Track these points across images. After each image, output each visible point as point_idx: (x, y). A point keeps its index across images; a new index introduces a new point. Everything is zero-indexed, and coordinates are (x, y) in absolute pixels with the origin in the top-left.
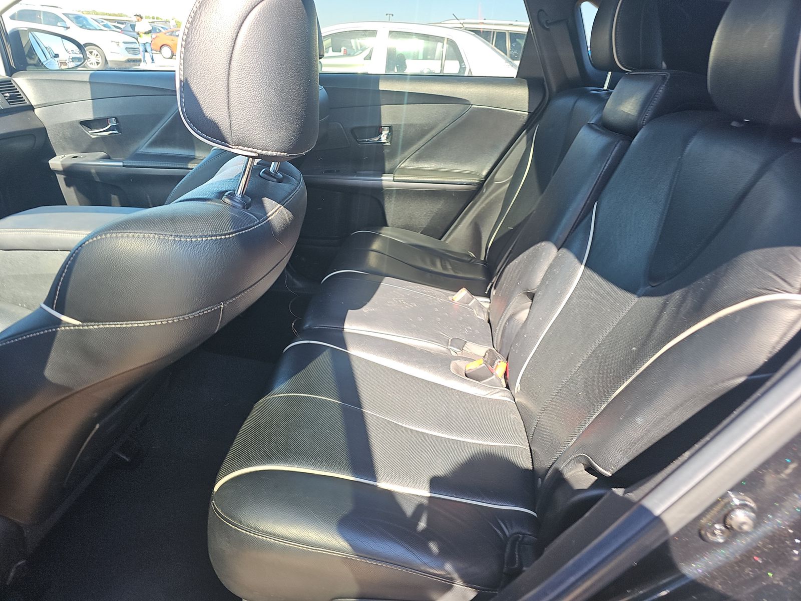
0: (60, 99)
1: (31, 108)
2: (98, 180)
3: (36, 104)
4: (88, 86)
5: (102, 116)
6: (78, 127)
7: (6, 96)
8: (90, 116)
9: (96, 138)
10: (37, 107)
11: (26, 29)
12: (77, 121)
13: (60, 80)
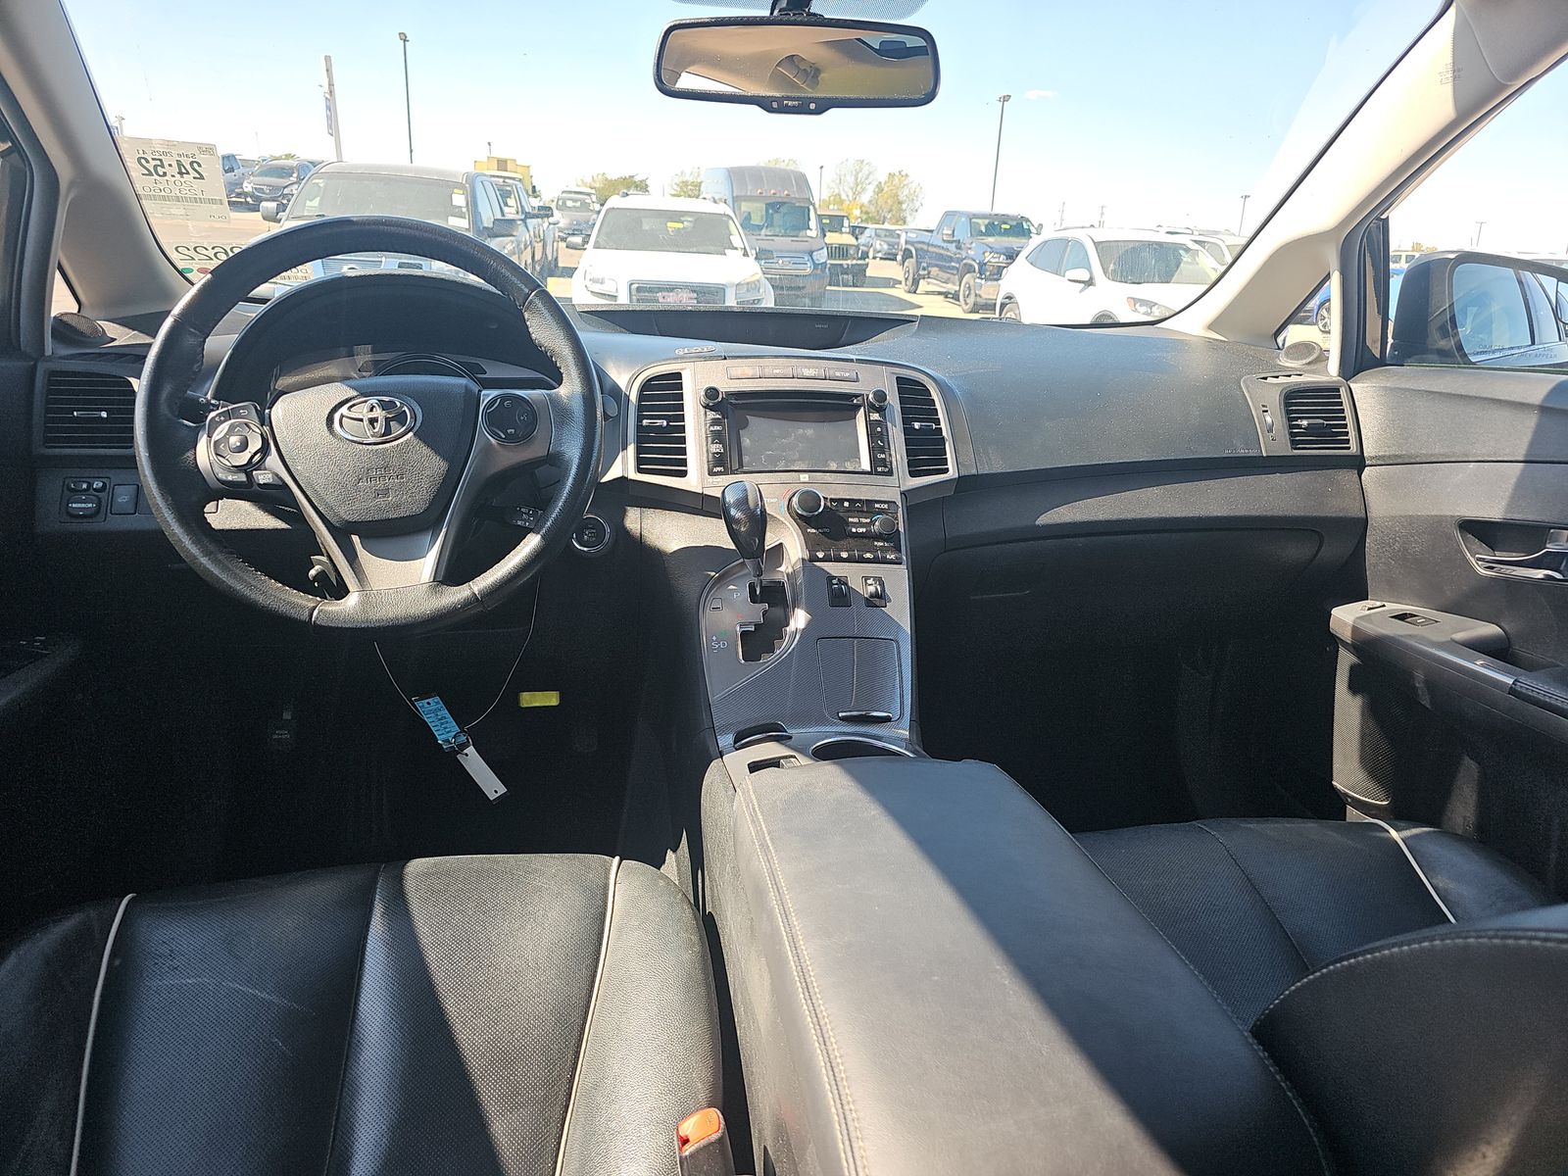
0: (1438, 450)
1: (1358, 463)
2: (1426, 702)
3: (1373, 454)
4: (1531, 421)
5: (1531, 518)
6: (1449, 538)
7: (1299, 427)
8: (1493, 510)
9: (1492, 579)
10: (1374, 462)
11: (1452, 256)
12: (1452, 516)
13: (1461, 396)
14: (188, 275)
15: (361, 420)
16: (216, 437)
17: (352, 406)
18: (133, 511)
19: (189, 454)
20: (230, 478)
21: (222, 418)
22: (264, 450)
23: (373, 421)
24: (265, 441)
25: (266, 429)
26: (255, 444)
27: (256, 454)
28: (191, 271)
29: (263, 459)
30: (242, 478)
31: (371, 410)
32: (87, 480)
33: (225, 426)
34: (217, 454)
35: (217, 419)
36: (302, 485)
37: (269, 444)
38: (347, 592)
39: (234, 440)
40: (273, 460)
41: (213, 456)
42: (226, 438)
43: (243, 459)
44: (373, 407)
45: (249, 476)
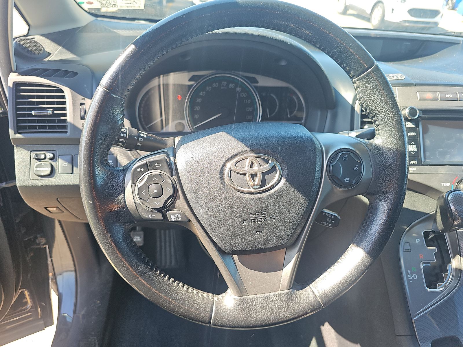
14: (82, 5)
15: (245, 174)
16: (139, 185)
17: (236, 163)
18: (71, 172)
19: (121, 197)
20: (150, 216)
21: (142, 169)
22: (174, 196)
23: (253, 176)
24: (175, 189)
25: (175, 177)
26: (168, 192)
27: (168, 199)
28: (83, 3)
29: (174, 202)
30: (159, 216)
31: (251, 167)
32: (44, 152)
33: (145, 177)
34: (140, 198)
35: (139, 170)
36: (202, 223)
37: (177, 190)
38: (227, 288)
39: (154, 189)
40: (180, 202)
41: (137, 200)
42: (146, 186)
43: (159, 203)
44: (252, 163)
45: (165, 216)
